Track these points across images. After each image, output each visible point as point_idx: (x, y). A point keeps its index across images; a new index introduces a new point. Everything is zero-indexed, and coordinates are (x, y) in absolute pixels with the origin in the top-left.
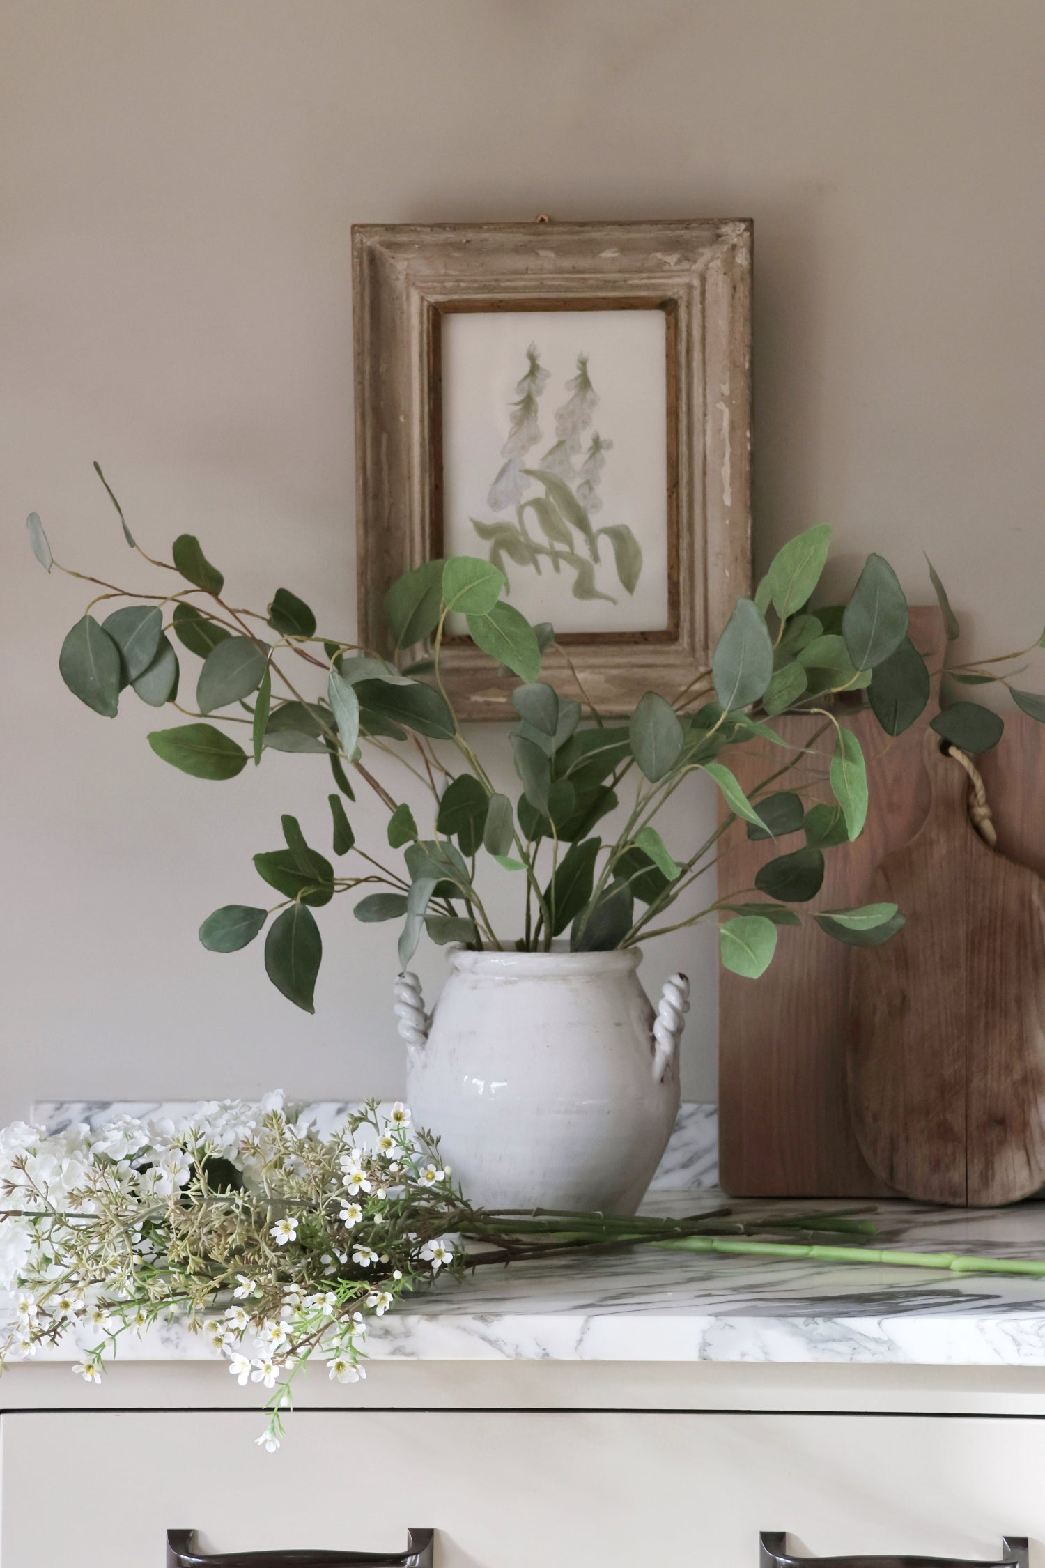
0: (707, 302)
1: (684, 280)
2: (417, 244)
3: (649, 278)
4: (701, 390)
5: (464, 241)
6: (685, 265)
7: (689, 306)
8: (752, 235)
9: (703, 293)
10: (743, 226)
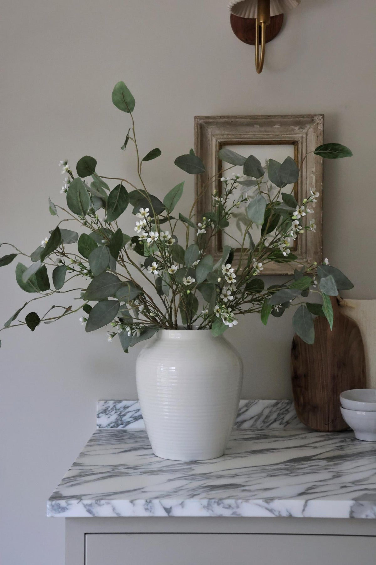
0: (308, 142)
1: (300, 135)
2: (215, 122)
3: (289, 134)
4: (305, 170)
5: (231, 121)
6: (301, 130)
7: (302, 143)
8: (324, 120)
9: (307, 139)
10: (321, 117)
